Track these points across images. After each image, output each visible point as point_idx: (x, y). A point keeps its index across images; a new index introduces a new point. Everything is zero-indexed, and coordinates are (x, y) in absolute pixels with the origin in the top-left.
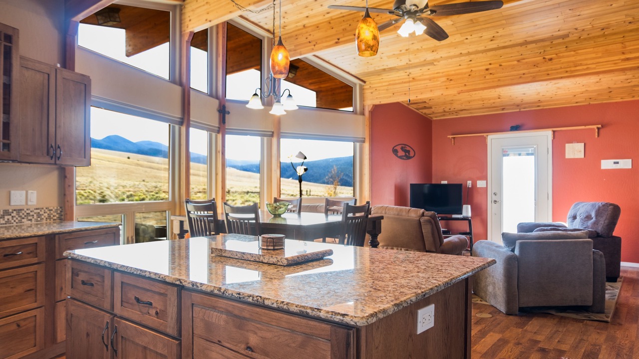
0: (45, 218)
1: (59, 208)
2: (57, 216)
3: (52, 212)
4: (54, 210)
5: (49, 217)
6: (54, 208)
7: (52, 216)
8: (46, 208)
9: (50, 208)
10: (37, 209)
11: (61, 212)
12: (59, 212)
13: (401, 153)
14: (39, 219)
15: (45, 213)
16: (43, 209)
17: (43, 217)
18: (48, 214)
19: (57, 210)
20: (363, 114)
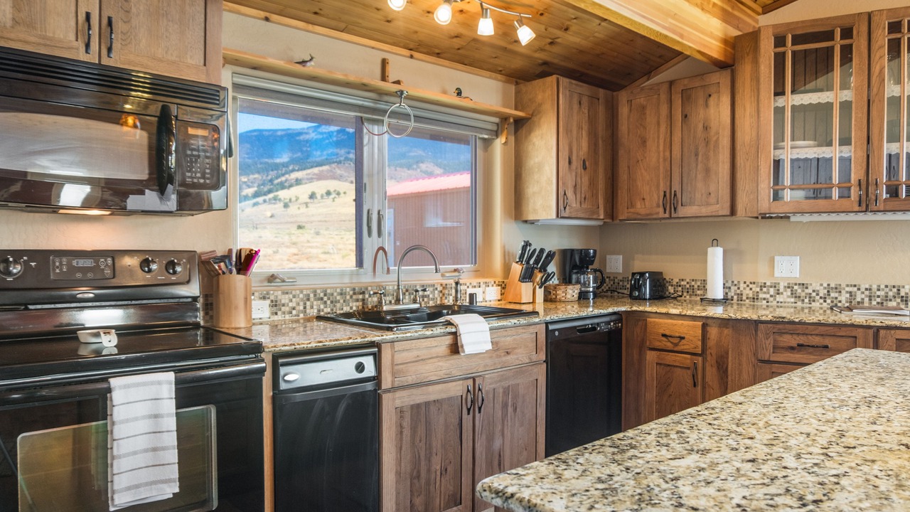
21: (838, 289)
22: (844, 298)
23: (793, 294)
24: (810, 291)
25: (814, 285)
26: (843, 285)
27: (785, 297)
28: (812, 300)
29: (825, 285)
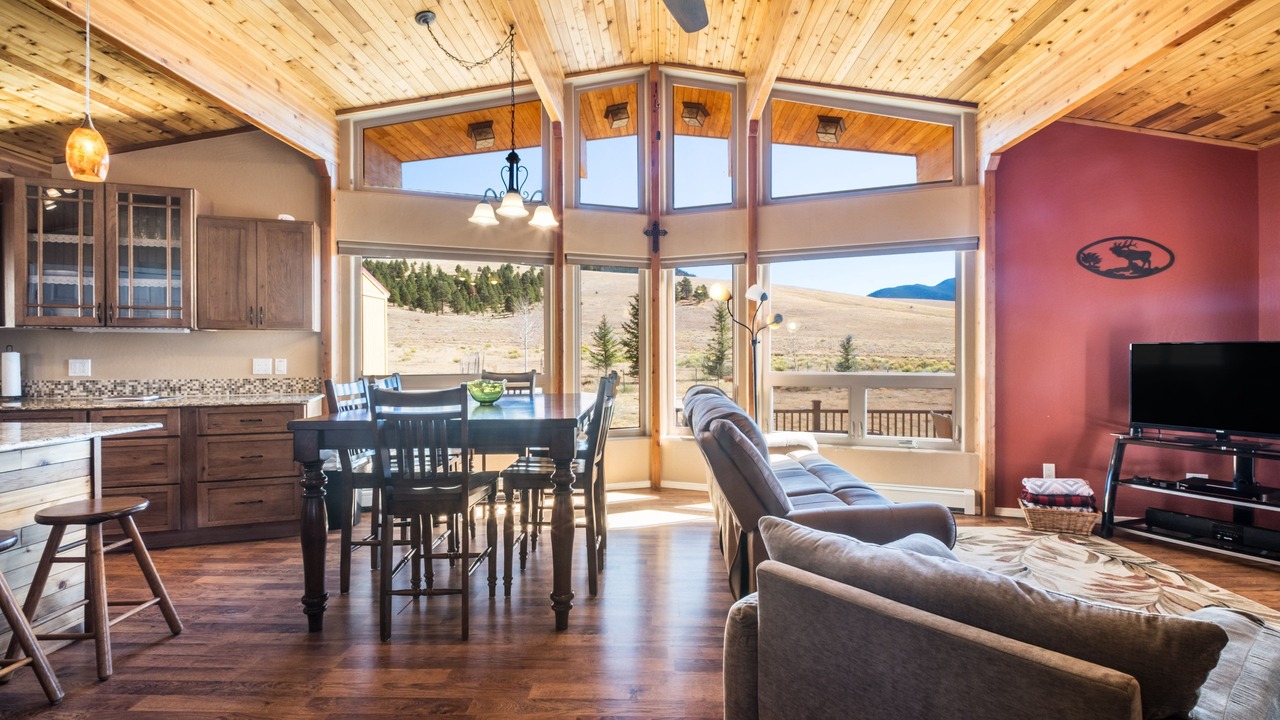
0: (297, 390)
1: (318, 379)
2: (316, 388)
3: (307, 383)
4: (310, 381)
5: (304, 387)
6: (311, 379)
7: (307, 388)
8: (300, 379)
9: (305, 379)
10: (287, 379)
11: (321, 383)
12: (318, 383)
13: (1109, 261)
14: (289, 390)
15: (297, 383)
16: (295, 378)
17: (294, 388)
18: (302, 385)
19: (316, 381)
20: (977, 182)
21: (123, 384)
22: (128, 390)
23: (86, 389)
24: (100, 386)
25: (103, 381)
26: (127, 381)
27: (79, 391)
28: (102, 393)
29: (112, 381)
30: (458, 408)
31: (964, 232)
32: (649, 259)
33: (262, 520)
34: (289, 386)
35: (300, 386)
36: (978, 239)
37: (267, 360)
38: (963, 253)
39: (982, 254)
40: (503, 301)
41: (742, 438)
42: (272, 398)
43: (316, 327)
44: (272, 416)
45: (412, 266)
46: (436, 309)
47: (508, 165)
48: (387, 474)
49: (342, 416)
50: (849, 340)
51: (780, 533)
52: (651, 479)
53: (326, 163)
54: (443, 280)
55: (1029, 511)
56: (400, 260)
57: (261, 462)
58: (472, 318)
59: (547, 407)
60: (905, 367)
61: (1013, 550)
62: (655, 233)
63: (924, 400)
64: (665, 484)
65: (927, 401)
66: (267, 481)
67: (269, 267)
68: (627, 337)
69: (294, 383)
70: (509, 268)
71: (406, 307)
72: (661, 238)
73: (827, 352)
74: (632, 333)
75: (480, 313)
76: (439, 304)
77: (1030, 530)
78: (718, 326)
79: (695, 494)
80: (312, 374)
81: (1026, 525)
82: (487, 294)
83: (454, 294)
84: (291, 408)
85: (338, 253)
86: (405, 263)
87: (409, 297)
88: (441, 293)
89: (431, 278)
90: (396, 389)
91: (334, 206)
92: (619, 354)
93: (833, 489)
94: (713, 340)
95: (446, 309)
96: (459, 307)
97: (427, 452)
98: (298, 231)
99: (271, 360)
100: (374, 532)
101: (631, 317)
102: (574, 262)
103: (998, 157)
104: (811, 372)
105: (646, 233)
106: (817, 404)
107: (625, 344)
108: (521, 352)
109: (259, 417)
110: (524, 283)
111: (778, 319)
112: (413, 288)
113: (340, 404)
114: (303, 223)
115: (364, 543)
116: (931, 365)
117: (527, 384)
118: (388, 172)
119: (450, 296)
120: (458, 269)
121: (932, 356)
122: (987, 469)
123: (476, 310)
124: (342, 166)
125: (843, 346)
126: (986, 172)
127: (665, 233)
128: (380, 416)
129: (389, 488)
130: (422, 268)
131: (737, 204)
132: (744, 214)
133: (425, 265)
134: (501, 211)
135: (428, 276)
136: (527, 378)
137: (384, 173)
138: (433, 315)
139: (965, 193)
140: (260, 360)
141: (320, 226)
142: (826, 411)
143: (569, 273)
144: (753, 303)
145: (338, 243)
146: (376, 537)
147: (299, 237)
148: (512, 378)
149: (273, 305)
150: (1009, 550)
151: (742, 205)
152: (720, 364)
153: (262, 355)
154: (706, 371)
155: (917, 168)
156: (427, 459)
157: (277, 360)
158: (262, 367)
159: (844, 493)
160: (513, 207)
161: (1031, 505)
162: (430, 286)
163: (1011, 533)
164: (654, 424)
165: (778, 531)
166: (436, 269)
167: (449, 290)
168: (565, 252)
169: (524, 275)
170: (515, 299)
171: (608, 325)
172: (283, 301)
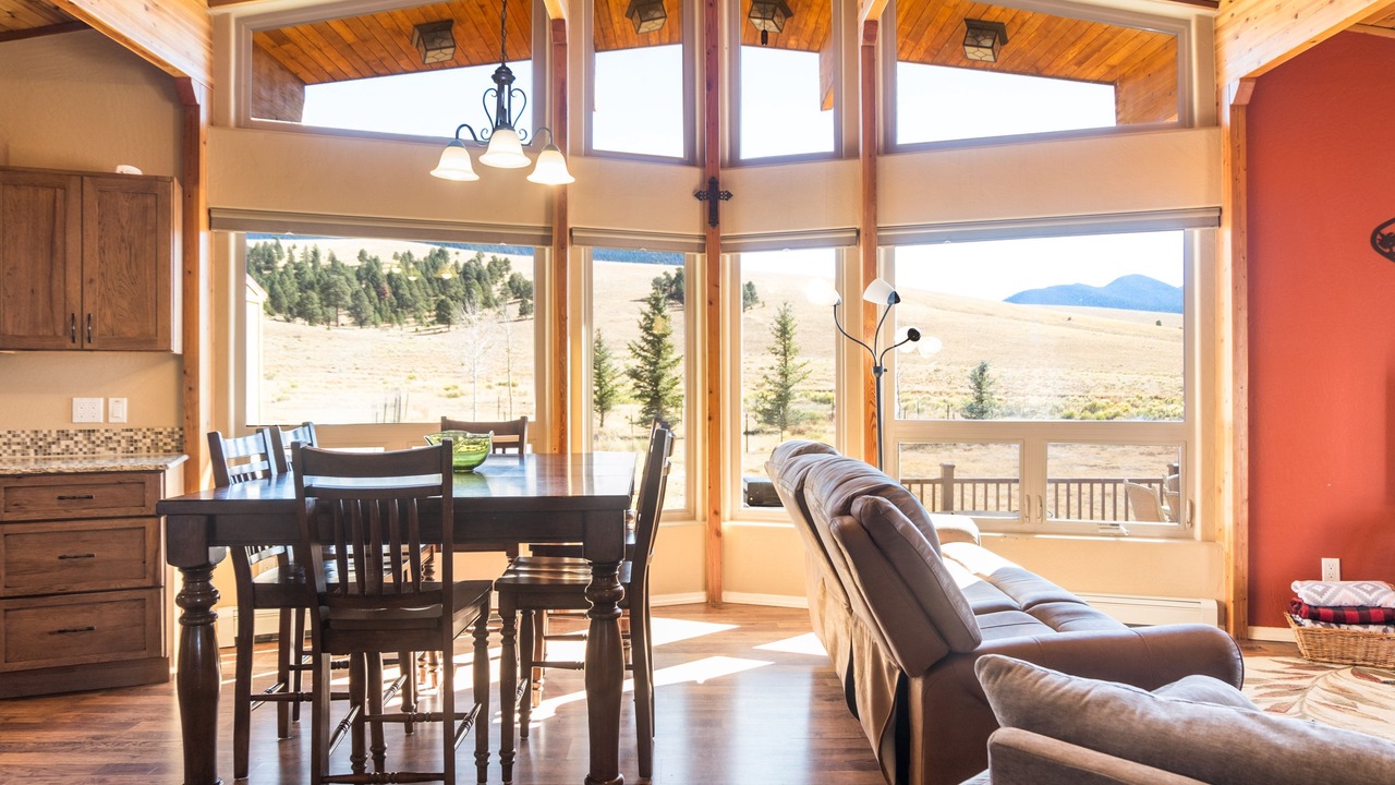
0: (145, 448)
1: (177, 429)
2: (174, 444)
3: (160, 437)
4: (165, 433)
5: (155, 444)
6: (165, 429)
7: (161, 444)
8: (148, 430)
9: (157, 430)
10: (127, 430)
11: (181, 436)
12: (177, 437)
14: (132, 448)
15: (144, 437)
16: (140, 430)
17: (140, 444)
18: (153, 440)
19: (173, 433)
30: (434, 479)
31: (1199, 199)
32: (704, 237)
33: (93, 659)
34: (132, 441)
35: (148, 441)
36: (1221, 210)
37: (96, 400)
38: (1197, 232)
39: (1226, 234)
40: (433, 307)
41: (907, 524)
42: (106, 461)
43: (177, 348)
44: (109, 490)
45: (290, 251)
46: (328, 320)
47: (496, 86)
48: (320, 586)
49: (234, 492)
50: (983, 370)
51: (1016, 682)
52: (706, 588)
53: (193, 83)
54: (339, 274)
55: (1305, 632)
56: (271, 242)
57: (90, 565)
58: (384, 334)
59: (541, 474)
60: (1066, 412)
61: (1287, 694)
62: (712, 196)
63: (1098, 462)
64: (729, 597)
65: (1102, 463)
66: (100, 597)
67: (102, 250)
68: (636, 363)
69: (139, 437)
70: (442, 254)
71: (279, 317)
72: (722, 204)
73: (944, 388)
74: (645, 358)
75: (397, 326)
76: (331, 311)
77: (1306, 662)
78: (780, 348)
79: (777, 612)
80: (166, 420)
81: (1300, 655)
82: (408, 296)
83: (355, 296)
84: (139, 478)
85: (210, 228)
86: (278, 247)
87: (285, 302)
88: (337, 295)
89: (319, 270)
90: (311, 444)
91: (205, 152)
92: (620, 390)
93: (1023, 605)
94: (772, 368)
95: (344, 318)
96: (363, 316)
97: (350, 549)
98: (148, 189)
99: (102, 400)
100: (283, 678)
101: (641, 333)
102: (585, 242)
103: (1252, 85)
104: (923, 417)
105: (698, 195)
106: (948, 470)
107: (634, 374)
108: (464, 387)
109: (87, 492)
110: (466, 278)
111: (914, 335)
112: (291, 285)
113: (232, 470)
114: (156, 178)
115: (267, 698)
116: (1104, 408)
117: (515, 438)
118: (285, 100)
119: (348, 299)
120: (362, 255)
121: (1104, 395)
122: (1236, 567)
123: (390, 321)
124: (217, 89)
125: (974, 378)
126: (1232, 106)
127: (729, 196)
128: (311, 491)
129: (323, 609)
130: (305, 255)
131: (844, 152)
132: (855, 167)
133: (310, 250)
134: (485, 159)
135: (314, 267)
136: (517, 427)
137: (279, 102)
138: (320, 328)
139: (1199, 138)
140: (85, 400)
141: (183, 184)
142: (962, 482)
143: (577, 260)
144: (871, 308)
145: (209, 211)
146: (286, 687)
147: (150, 201)
148: (500, 429)
149: (109, 313)
150: (1281, 694)
151: (852, 153)
152: (784, 405)
153: (88, 391)
154: (760, 417)
155: (1117, 102)
156: (351, 561)
157: (111, 400)
158: (88, 410)
159: (1044, 610)
160: (506, 152)
161: (1308, 623)
162: (318, 281)
163: (1279, 667)
164: (711, 502)
165: (1016, 680)
166: (327, 256)
167: (347, 288)
168: (570, 225)
169: (466, 265)
170: (451, 303)
171: (605, 345)
172: (125, 304)
